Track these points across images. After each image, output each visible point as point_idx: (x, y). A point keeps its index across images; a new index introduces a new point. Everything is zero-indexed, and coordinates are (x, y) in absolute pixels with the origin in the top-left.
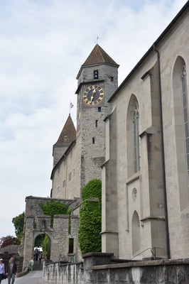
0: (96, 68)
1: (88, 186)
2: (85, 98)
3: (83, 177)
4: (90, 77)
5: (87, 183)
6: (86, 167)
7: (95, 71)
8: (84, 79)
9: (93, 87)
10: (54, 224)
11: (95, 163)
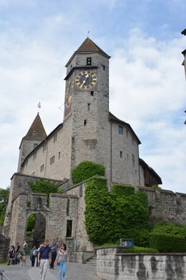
0: (89, 56)
1: (79, 167)
2: (77, 82)
3: (73, 158)
4: (83, 63)
5: (77, 164)
6: (76, 148)
7: (88, 59)
8: (77, 64)
9: (86, 73)
10: (51, 204)
11: (87, 145)
